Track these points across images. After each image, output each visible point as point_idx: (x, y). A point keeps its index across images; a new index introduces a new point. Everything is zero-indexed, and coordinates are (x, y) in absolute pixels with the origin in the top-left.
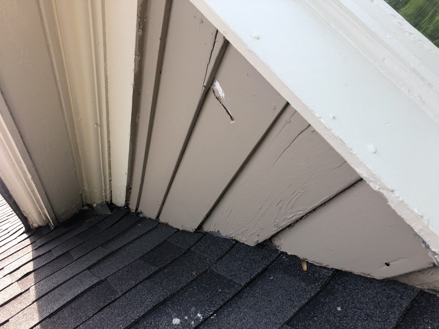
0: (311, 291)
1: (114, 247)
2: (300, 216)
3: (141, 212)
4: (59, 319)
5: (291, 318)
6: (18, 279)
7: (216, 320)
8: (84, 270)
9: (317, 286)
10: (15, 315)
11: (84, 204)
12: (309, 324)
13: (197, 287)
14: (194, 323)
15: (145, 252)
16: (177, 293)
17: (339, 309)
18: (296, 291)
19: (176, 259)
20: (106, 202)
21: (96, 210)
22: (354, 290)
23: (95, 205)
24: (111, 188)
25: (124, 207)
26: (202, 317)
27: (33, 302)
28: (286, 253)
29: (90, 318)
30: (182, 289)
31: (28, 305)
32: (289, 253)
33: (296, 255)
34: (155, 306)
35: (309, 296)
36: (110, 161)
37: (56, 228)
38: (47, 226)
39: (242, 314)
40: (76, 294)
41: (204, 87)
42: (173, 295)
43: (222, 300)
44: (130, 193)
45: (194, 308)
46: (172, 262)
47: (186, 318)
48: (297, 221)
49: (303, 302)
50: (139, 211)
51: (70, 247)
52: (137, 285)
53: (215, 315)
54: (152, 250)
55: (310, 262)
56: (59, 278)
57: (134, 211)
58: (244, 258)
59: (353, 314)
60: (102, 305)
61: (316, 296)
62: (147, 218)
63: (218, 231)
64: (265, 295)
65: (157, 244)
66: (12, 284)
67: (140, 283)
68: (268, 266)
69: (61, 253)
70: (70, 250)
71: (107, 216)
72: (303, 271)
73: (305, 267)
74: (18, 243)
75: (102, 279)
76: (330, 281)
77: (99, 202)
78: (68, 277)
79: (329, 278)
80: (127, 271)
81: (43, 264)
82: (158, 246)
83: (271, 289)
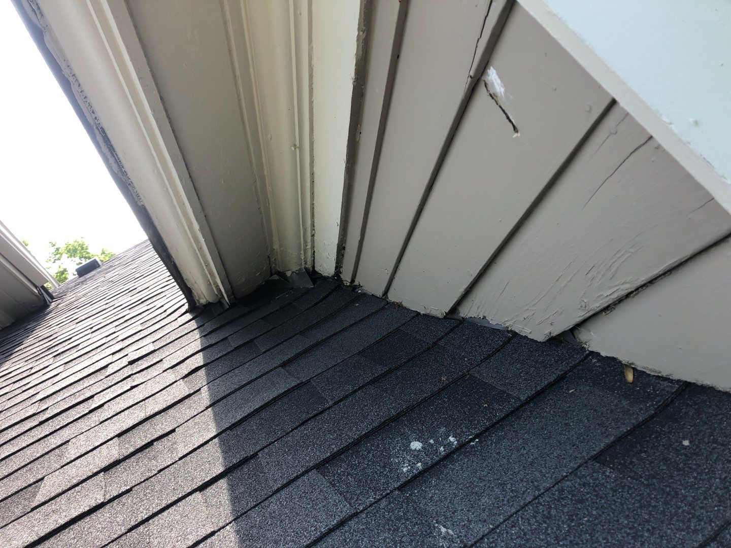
0: (638, 415)
1: (319, 335)
2: (626, 291)
3: (359, 285)
4: (244, 431)
5: (601, 451)
6: (184, 375)
7: (479, 448)
8: (276, 368)
9: (649, 406)
10: (184, 423)
11: (273, 271)
12: (632, 463)
13: (449, 399)
14: (443, 449)
15: (366, 345)
16: (417, 406)
17: (686, 443)
18: (612, 412)
19: (415, 357)
20: (305, 268)
21: (290, 281)
22: (716, 416)
23: (289, 274)
24: (313, 247)
25: (333, 276)
26: (456, 442)
27: (207, 408)
28: (598, 354)
29: (289, 433)
30: (425, 400)
31: (200, 411)
32: (603, 354)
33: (615, 357)
34: (384, 422)
35: (634, 421)
36: (312, 204)
37: (232, 306)
38: (220, 303)
39: (521, 441)
40: (266, 400)
41: (469, 79)
42: (411, 409)
43: (489, 419)
44: (343, 255)
45: (443, 429)
46: (409, 360)
47: (432, 441)
48: (620, 301)
49: (624, 429)
50: (356, 283)
51: (255, 334)
52: (355, 391)
53: (477, 440)
54: (377, 342)
55: (639, 368)
56: (241, 376)
57: (348, 284)
58: (527, 359)
59: (710, 452)
60: (304, 417)
61: (646, 422)
62: (369, 295)
63: (484, 318)
64: (559, 416)
65: (385, 334)
66: (176, 381)
67: (360, 388)
68: (566, 373)
69: (241, 342)
70: (255, 338)
71: (308, 291)
72: (626, 382)
73: (630, 377)
74: (180, 326)
75: (304, 381)
76: (672, 401)
77: (295, 268)
78: (254, 377)
79: (672, 396)
80: (340, 371)
81: (216, 357)
82: (385, 337)
83: (569, 407)
